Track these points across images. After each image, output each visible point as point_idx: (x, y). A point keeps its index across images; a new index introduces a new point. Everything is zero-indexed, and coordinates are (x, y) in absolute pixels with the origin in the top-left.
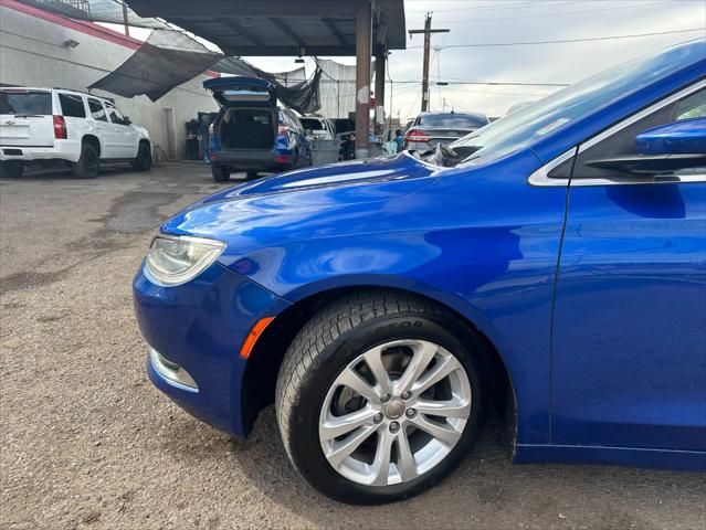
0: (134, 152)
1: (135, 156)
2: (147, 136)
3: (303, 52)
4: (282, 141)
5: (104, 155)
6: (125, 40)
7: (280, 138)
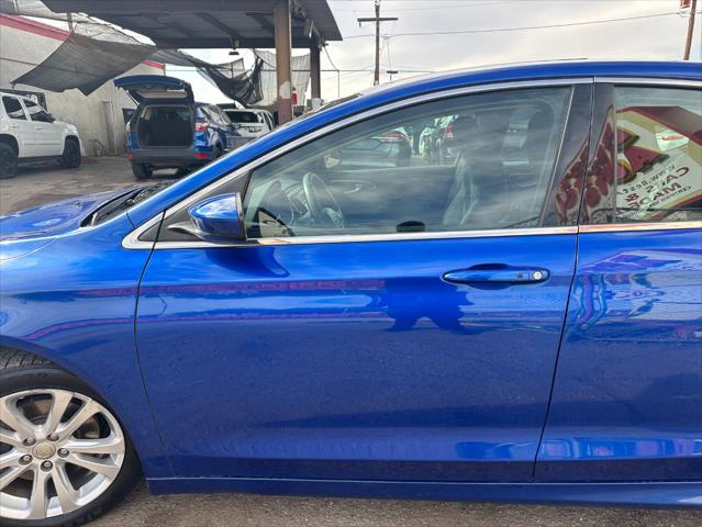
0: (60, 149)
1: (61, 153)
2: (75, 133)
3: (237, 44)
4: (200, 138)
5: (22, 154)
6: (52, 33)
7: (198, 134)
